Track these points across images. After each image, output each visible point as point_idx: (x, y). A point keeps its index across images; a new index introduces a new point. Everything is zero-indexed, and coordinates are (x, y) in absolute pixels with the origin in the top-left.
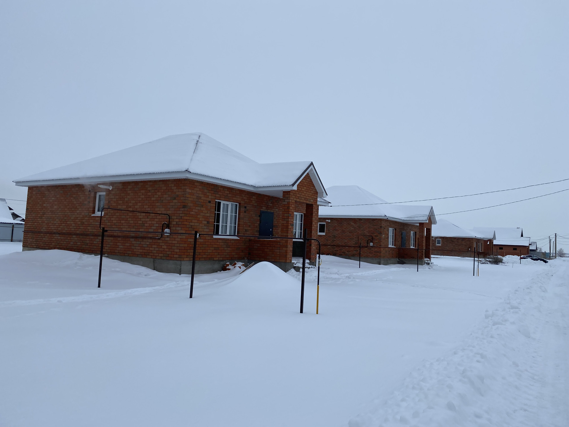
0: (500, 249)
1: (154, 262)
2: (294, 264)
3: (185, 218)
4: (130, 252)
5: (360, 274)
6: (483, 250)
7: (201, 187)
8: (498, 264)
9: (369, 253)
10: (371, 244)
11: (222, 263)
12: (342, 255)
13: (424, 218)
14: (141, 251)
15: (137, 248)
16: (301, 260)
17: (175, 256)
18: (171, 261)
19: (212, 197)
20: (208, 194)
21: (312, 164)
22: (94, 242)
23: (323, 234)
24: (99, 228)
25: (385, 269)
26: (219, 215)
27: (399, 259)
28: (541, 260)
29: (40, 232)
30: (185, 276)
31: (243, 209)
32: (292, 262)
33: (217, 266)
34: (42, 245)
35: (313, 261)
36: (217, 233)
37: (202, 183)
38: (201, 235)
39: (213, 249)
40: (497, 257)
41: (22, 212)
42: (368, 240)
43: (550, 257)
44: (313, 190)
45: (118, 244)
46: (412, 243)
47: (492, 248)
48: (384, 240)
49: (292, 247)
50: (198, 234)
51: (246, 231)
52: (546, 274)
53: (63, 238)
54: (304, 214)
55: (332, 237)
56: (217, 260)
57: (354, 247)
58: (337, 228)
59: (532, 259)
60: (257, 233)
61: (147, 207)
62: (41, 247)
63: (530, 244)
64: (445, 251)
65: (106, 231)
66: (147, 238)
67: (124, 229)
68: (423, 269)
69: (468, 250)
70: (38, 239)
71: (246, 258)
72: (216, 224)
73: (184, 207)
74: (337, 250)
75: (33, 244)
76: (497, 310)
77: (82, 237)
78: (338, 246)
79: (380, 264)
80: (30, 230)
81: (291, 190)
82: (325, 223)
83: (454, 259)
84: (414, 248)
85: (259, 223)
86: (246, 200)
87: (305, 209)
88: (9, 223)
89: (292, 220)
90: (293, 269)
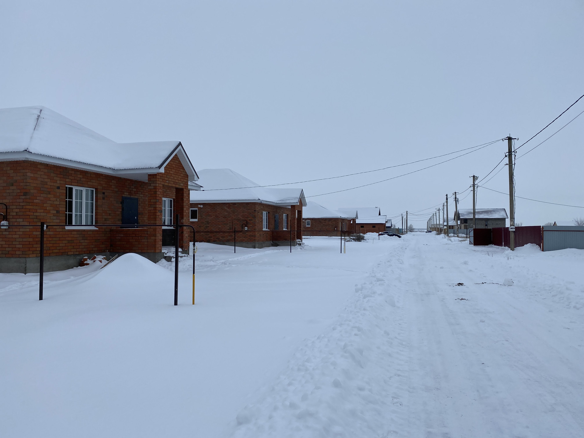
0: (361, 227)
2: (165, 254)
3: (28, 207)
5: (236, 259)
6: (347, 229)
7: (46, 171)
8: (360, 241)
9: (243, 237)
10: (246, 228)
11: (79, 257)
12: (216, 241)
13: (295, 201)
16: (173, 249)
17: (17, 253)
18: (12, 259)
19: (62, 182)
20: (55, 178)
21: (180, 144)
23: (196, 220)
25: (260, 253)
26: (71, 203)
27: (273, 242)
28: (396, 235)
30: (32, 276)
31: (100, 196)
32: (163, 251)
33: (72, 261)
35: (186, 250)
36: (70, 224)
37: (47, 166)
38: (49, 227)
39: (66, 242)
40: (359, 235)
42: (242, 225)
43: (402, 232)
44: (183, 173)
46: (284, 225)
47: (355, 226)
48: (259, 224)
49: (162, 235)
50: (45, 225)
51: (106, 220)
52: (401, 248)
54: (174, 199)
55: (205, 223)
56: (72, 255)
57: (228, 232)
58: (210, 214)
59: (388, 235)
60: (119, 222)
63: (386, 222)
64: (315, 232)
68: (296, 249)
69: (335, 229)
71: (107, 251)
72: (67, 213)
73: (25, 194)
74: (211, 236)
76: (365, 284)
78: (212, 232)
79: (255, 248)
81: (157, 173)
82: (197, 209)
83: (323, 238)
84: (286, 230)
85: (121, 210)
86: (104, 185)
87: (175, 194)
89: (160, 206)
90: (164, 259)
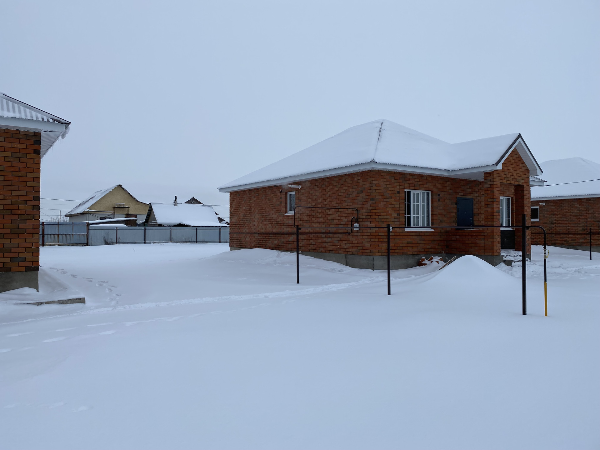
1: (346, 258)
2: (504, 258)
3: (374, 211)
4: (322, 249)
5: (593, 267)
7: (388, 177)
11: (417, 257)
12: (563, 244)
14: (333, 247)
15: (329, 244)
16: (513, 252)
17: (367, 251)
18: (363, 257)
19: (401, 187)
20: (396, 184)
21: (520, 136)
22: (289, 240)
23: (537, 220)
24: (293, 226)
26: (409, 206)
29: (243, 233)
30: (379, 272)
31: (436, 198)
32: (502, 254)
33: (411, 261)
34: (245, 245)
35: (528, 254)
36: (409, 225)
37: (389, 173)
38: (393, 229)
39: (406, 242)
41: (226, 217)
44: (523, 168)
45: (311, 241)
49: (500, 237)
50: (391, 227)
51: (441, 221)
53: (261, 237)
54: (512, 197)
55: (549, 223)
56: (411, 255)
57: (580, 234)
58: (555, 212)
60: (454, 224)
61: (335, 202)
62: (244, 247)
65: (300, 228)
66: (337, 234)
67: (315, 226)
70: (242, 239)
71: (443, 252)
72: (406, 215)
73: (372, 199)
74: (557, 238)
75: (238, 244)
77: (278, 236)
78: (558, 234)
80: (235, 231)
81: (494, 171)
82: (538, 207)
85: (456, 211)
86: (439, 187)
87: (514, 191)
88: (217, 227)
89: (497, 206)
90: (503, 263)
